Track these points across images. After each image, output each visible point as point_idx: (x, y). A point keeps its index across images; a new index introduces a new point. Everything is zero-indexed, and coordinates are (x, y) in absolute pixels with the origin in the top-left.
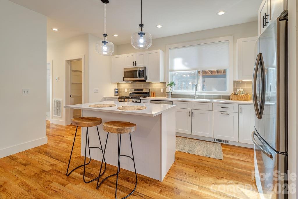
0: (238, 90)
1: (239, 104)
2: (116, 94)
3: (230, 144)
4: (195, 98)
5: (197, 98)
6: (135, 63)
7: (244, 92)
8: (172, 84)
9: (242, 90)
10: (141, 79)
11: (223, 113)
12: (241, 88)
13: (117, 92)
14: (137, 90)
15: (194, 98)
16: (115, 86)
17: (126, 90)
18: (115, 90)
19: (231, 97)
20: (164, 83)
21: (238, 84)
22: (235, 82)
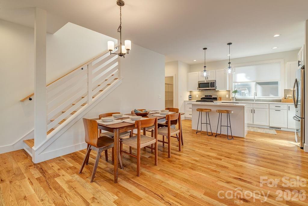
0: (288, 96)
2: (190, 99)
3: (282, 129)
5: (256, 101)
6: (207, 78)
8: (235, 92)
10: (212, 88)
11: (276, 110)
13: (191, 98)
14: (207, 96)
15: (254, 101)
16: (189, 94)
17: (197, 96)
18: (189, 96)
19: (282, 101)
20: (229, 91)
21: (287, 91)
22: (285, 90)
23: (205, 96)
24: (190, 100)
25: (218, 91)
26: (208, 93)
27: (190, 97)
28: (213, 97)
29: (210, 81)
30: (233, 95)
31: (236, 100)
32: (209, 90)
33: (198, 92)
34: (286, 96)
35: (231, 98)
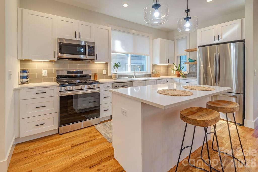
1: (166, 79)
2: (25, 80)
6: (77, 35)
10: (89, 57)
12: (155, 69)
13: (27, 77)
14: (72, 72)
17: (45, 73)
20: (107, 64)
21: (153, 66)
22: (152, 65)
23: (68, 72)
24: (23, 83)
26: (74, 67)
27: (25, 76)
28: (84, 73)
29: (86, 42)
30: (113, 71)
33: (50, 63)
34: (152, 71)
35: (109, 75)
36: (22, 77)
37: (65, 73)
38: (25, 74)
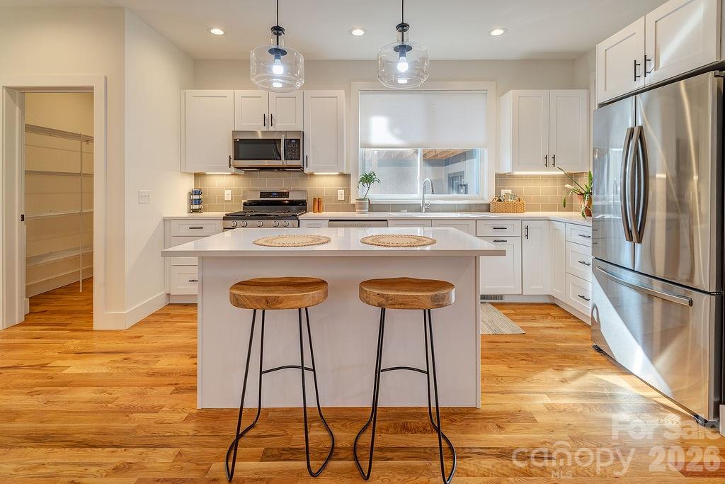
1: (522, 220)
2: (196, 207)
4: (424, 210)
5: (427, 211)
6: (268, 119)
7: (514, 196)
8: (368, 179)
9: (510, 191)
10: (290, 163)
11: (495, 239)
12: (508, 189)
13: (199, 202)
14: (270, 194)
15: (420, 211)
16: (188, 184)
17: (228, 195)
18: (191, 194)
19: (492, 207)
20: (346, 176)
21: (502, 179)
22: (498, 176)
23: (262, 195)
24: (194, 211)
25: (311, 175)
26: (273, 183)
27: (197, 200)
28: (293, 197)
29: (281, 132)
31: (372, 208)
32: (278, 169)
33: (233, 176)
34: (498, 192)
35: (353, 201)
36: (192, 202)
37: (257, 197)
38: (197, 197)
